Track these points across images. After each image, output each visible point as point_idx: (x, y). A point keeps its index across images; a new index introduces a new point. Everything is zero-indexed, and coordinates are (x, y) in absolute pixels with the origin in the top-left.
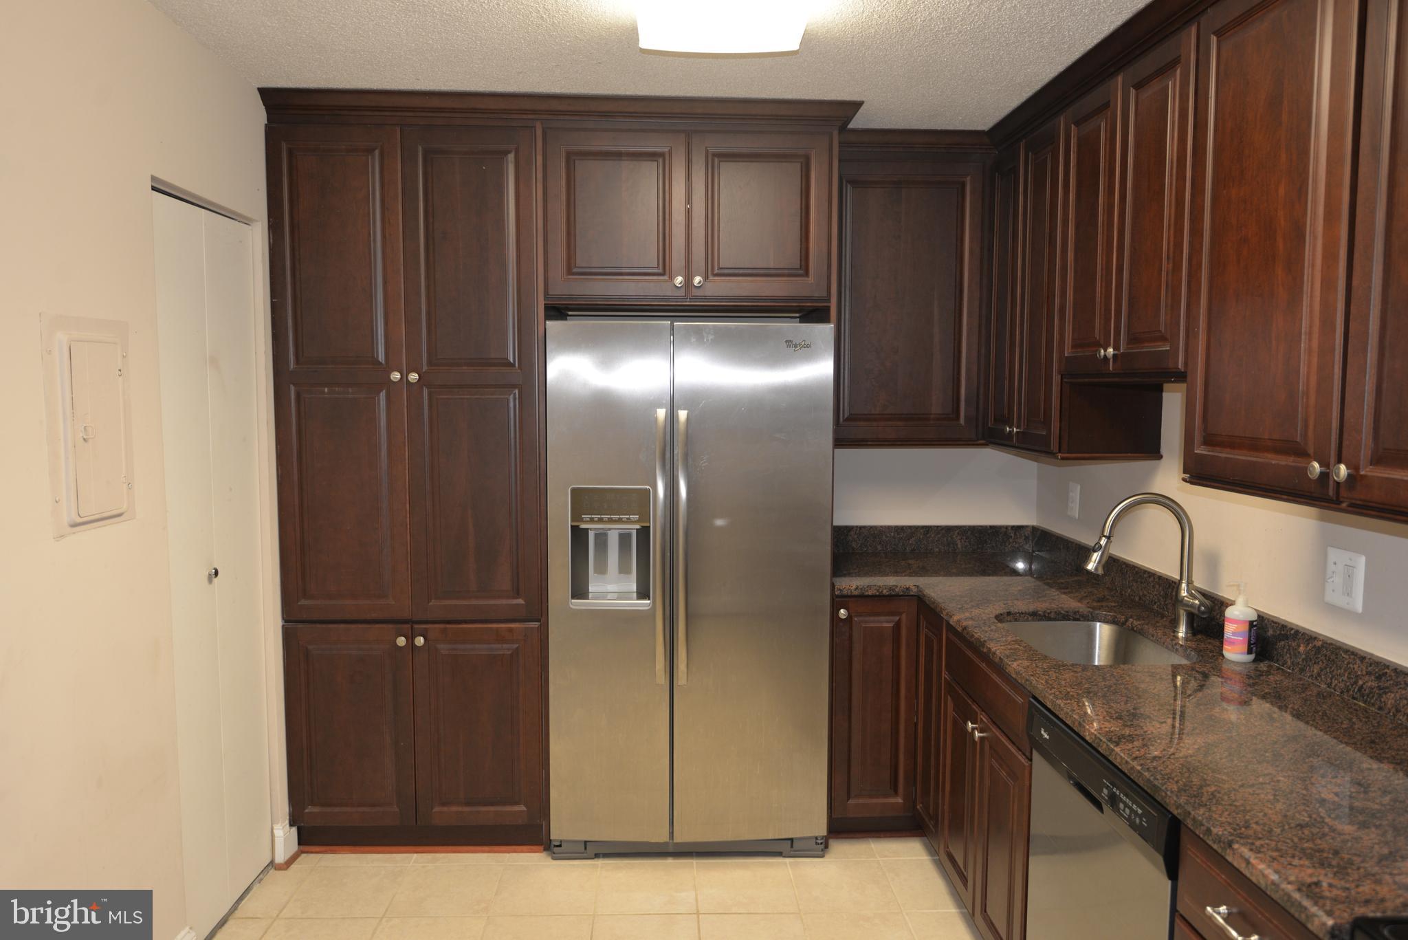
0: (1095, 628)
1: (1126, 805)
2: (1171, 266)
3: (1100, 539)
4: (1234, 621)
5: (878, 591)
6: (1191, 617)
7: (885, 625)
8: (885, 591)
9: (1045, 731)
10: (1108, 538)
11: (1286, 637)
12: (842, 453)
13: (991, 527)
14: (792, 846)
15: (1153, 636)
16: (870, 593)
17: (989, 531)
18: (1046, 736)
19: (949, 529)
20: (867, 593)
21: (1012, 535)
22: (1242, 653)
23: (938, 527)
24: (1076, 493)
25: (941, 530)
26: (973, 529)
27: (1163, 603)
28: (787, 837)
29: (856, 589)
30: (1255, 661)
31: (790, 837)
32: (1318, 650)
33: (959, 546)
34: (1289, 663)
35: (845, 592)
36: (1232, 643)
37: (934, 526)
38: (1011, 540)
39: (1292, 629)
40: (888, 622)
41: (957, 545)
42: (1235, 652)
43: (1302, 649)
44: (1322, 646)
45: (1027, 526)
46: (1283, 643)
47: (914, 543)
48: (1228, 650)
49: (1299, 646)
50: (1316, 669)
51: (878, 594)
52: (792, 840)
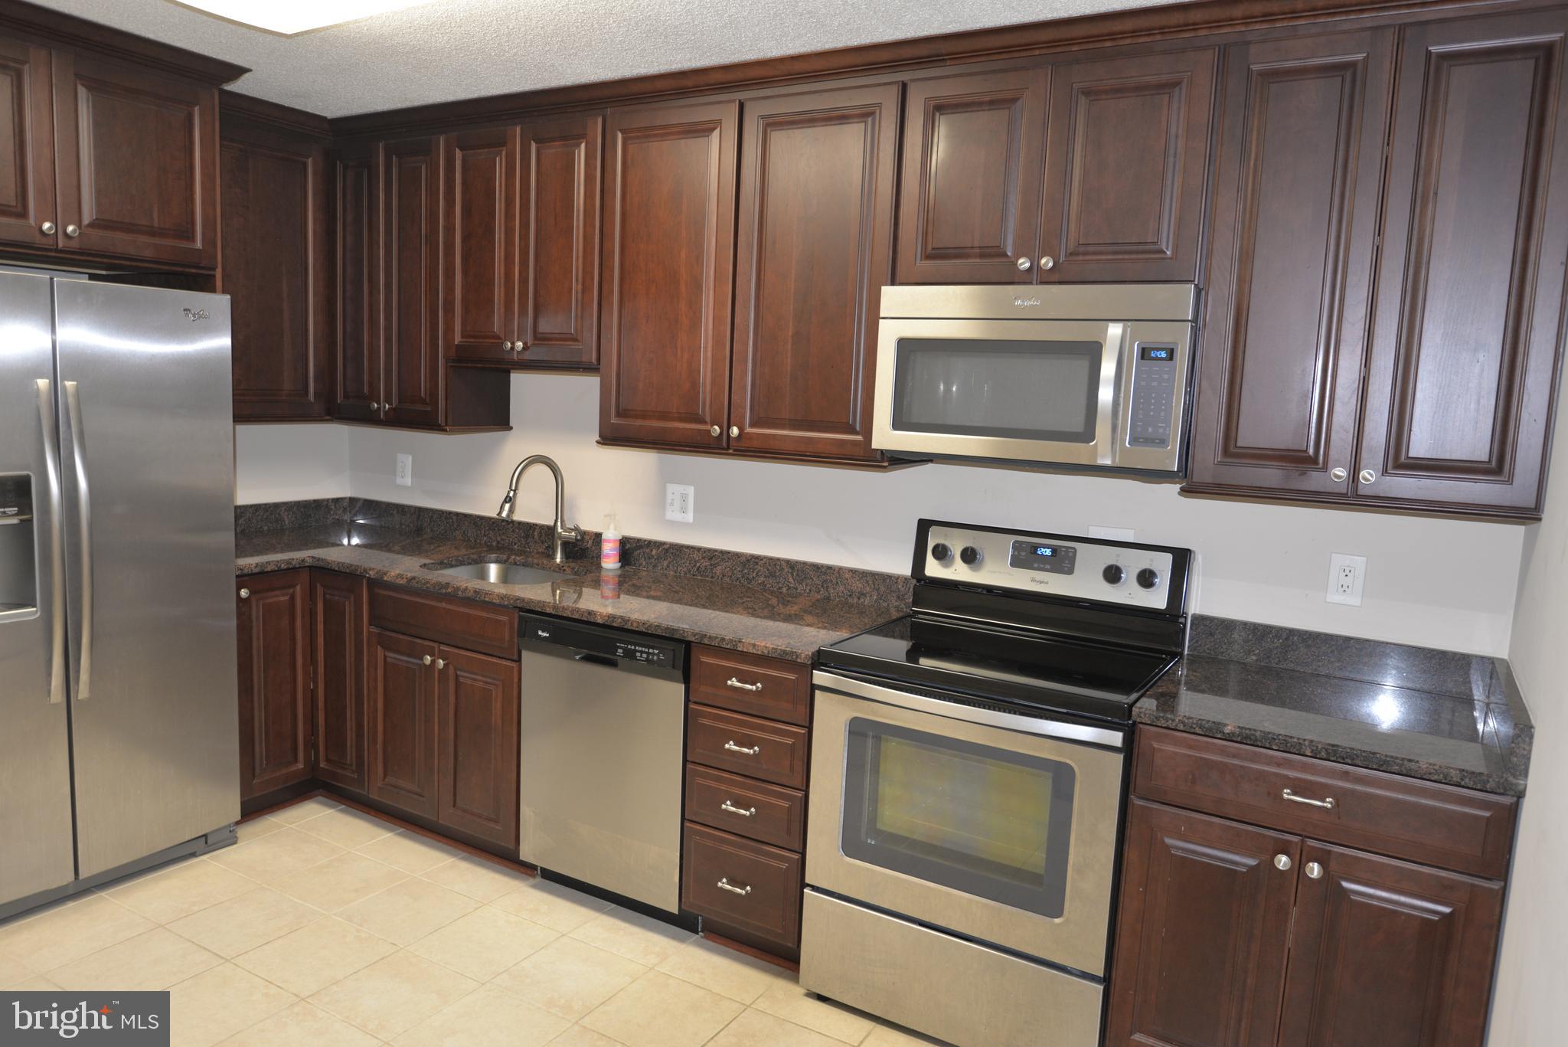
0: (488, 569)
1: (642, 652)
2: (580, 287)
3: (509, 492)
4: (609, 541)
5: (277, 566)
6: (566, 544)
7: (282, 598)
8: (283, 566)
9: (543, 632)
10: (515, 491)
11: (641, 547)
12: (243, 429)
13: (315, 501)
14: (206, 843)
15: (538, 565)
16: (269, 569)
17: (313, 505)
18: (545, 634)
19: (276, 506)
20: (266, 570)
21: (333, 507)
22: (615, 563)
23: (266, 504)
24: (406, 461)
25: (270, 507)
26: (298, 504)
27: (524, 542)
28: (200, 834)
29: (256, 567)
30: (621, 567)
31: (203, 833)
32: (667, 550)
33: (287, 522)
34: (644, 564)
35: (246, 571)
36: (607, 556)
37: (263, 504)
38: (332, 513)
39: (646, 541)
40: (283, 595)
41: (284, 521)
42: (610, 563)
43: (654, 552)
44: (670, 548)
45: (345, 498)
46: (639, 551)
47: (244, 523)
48: (606, 562)
49: (652, 551)
50: (665, 563)
51: (276, 569)
52: (205, 836)
